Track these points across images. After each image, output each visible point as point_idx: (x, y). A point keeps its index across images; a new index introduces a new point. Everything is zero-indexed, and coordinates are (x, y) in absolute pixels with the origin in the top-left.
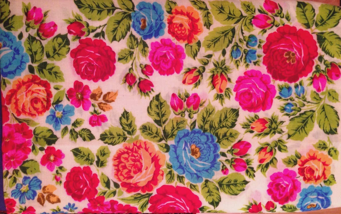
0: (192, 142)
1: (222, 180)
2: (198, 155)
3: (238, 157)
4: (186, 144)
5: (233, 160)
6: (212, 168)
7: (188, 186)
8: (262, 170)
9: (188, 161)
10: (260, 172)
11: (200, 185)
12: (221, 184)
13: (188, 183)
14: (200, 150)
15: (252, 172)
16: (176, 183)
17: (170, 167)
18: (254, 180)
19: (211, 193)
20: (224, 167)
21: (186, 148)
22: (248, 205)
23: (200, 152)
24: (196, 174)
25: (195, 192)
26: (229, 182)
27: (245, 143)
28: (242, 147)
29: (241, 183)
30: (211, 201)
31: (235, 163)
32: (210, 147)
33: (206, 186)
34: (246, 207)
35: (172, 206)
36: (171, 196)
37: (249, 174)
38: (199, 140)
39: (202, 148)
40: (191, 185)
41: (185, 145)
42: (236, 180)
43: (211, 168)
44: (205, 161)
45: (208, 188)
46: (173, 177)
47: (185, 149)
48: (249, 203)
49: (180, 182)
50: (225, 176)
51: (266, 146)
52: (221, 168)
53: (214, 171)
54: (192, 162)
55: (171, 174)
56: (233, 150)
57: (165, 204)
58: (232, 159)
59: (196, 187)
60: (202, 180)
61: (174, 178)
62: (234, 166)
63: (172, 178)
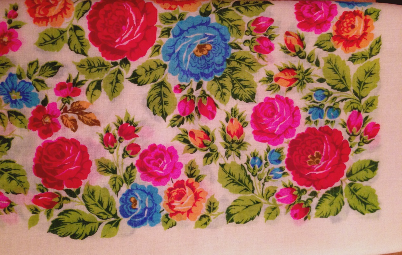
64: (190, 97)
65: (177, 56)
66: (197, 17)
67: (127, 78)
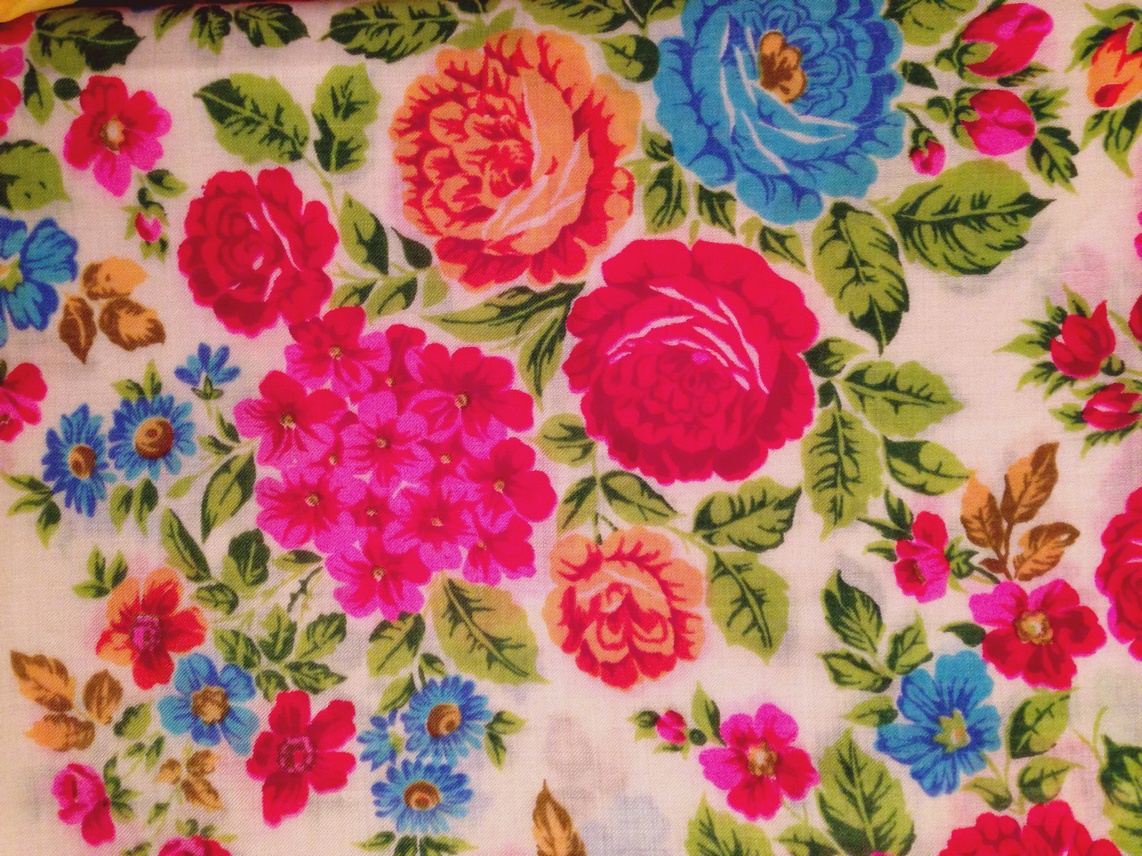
0: (764, 19)
1: (912, 199)
2: (796, 83)
3: (990, 84)
4: (737, 36)
5: (968, 96)
6: (866, 144)
7: (749, 240)
8: (1112, 140)
9: (746, 118)
10: (1102, 150)
11: (806, 232)
12: (906, 220)
13: (748, 227)
14: (805, 58)
15: (1060, 154)
16: (695, 227)
17: (659, 150)
18: (1072, 190)
19: (861, 269)
20: (922, 138)
21: (738, 54)
22: (1045, 319)
23: (805, 68)
24: (785, 178)
25: (782, 268)
26: (945, 210)
27: (1022, 13)
28: (1006, 31)
29: (1009, 209)
30: (861, 310)
31: (974, 116)
32: (850, 43)
33: (838, 236)
34: (1035, 333)
35: (674, 343)
36: (671, 293)
37: (1045, 162)
38: (801, 11)
39: (816, 49)
40: (765, 231)
41: (730, 38)
42: (982, 196)
43: (858, 143)
44: (830, 114)
45: (848, 247)
46: (679, 198)
47: (729, 58)
48: (1049, 308)
49: (715, 220)
50: (929, 179)
51: (1124, 21)
52: (907, 142)
53: (871, 157)
54: (768, 119)
55: (669, 188)
56: (964, 50)
57: (644, 333)
58: (960, 94)
59: (788, 243)
60: (820, 204)
61: (683, 203)
62: (973, 129)
63: (673, 204)
64: (960, 110)
65: (803, 165)
66: (659, 90)
67: (881, 352)
